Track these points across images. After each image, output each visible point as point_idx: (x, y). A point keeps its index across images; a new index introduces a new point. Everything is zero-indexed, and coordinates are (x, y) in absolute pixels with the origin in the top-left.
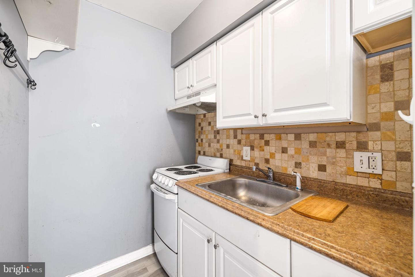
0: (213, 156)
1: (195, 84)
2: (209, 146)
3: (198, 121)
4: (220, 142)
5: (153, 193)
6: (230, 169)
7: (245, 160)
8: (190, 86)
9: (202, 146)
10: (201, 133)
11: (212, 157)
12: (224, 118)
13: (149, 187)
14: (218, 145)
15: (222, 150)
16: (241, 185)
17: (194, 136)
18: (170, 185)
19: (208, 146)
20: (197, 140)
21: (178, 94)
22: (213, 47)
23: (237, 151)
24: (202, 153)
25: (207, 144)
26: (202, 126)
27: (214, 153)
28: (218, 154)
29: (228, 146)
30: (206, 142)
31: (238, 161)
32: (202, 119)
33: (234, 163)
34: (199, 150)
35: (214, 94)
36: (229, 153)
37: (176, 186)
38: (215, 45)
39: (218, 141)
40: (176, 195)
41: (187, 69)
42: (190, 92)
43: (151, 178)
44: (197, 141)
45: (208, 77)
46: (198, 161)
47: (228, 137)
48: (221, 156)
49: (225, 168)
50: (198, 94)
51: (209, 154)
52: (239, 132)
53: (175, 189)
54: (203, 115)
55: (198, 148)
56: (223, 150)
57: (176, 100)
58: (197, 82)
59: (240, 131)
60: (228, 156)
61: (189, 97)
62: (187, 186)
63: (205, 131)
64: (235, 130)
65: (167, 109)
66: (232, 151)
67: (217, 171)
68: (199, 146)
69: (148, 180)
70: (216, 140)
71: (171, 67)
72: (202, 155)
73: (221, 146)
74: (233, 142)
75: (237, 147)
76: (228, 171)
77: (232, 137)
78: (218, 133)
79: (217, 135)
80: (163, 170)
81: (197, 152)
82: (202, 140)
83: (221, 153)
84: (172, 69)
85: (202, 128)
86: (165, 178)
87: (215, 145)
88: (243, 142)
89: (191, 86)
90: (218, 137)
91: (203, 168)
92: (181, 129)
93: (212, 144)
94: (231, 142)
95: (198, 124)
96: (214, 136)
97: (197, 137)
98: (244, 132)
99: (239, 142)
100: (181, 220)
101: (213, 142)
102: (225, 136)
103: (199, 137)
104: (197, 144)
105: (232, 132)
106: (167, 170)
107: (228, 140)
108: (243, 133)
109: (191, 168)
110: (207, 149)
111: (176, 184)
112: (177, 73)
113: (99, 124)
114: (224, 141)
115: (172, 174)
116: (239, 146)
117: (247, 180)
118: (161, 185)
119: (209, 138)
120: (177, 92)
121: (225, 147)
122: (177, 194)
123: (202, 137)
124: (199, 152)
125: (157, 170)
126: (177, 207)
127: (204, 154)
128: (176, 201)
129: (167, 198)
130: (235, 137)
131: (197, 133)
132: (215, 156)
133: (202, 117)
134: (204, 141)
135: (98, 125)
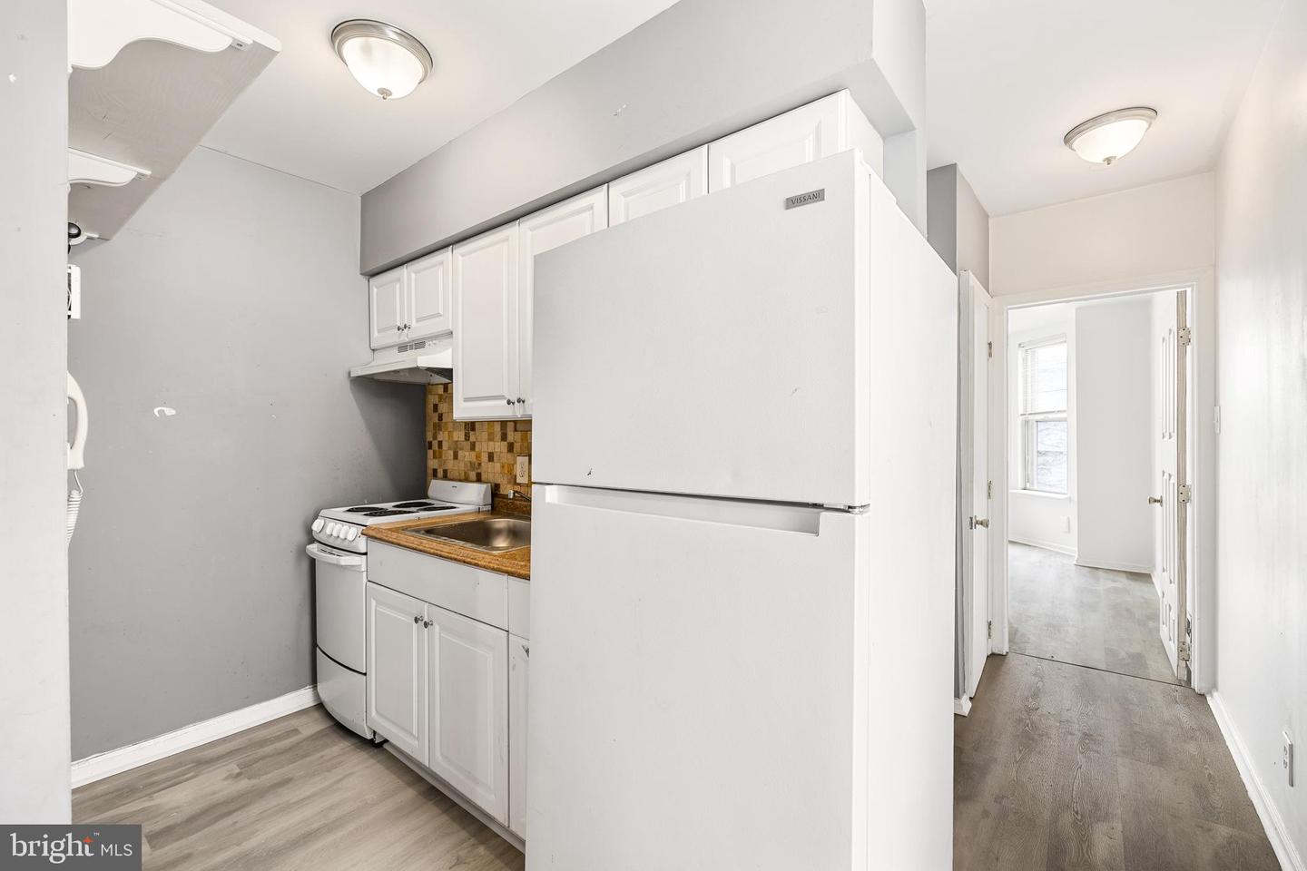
0: (463, 478)
1: (414, 324)
2: (456, 457)
3: (432, 399)
4: (477, 449)
5: (313, 562)
6: (492, 505)
7: (519, 484)
8: (402, 326)
9: (441, 457)
10: (438, 427)
11: (460, 481)
12: (466, 400)
13: (302, 552)
14: (473, 454)
15: (480, 464)
16: (499, 532)
17: (424, 433)
18: (350, 538)
19: (452, 457)
20: (430, 443)
21: (378, 339)
22: (446, 255)
23: (506, 468)
24: (440, 473)
25: (451, 452)
26: (440, 412)
27: (465, 473)
28: (473, 475)
29: (491, 457)
30: (449, 448)
31: (509, 486)
32: (440, 396)
33: (501, 493)
34: (435, 467)
35: (450, 350)
36: (493, 471)
37: (363, 539)
38: (450, 253)
39: (473, 447)
40: (365, 557)
41: (398, 286)
42: (405, 337)
43: (309, 531)
44: (430, 447)
45: (438, 315)
46: (431, 492)
47: (491, 438)
48: (479, 480)
49: (482, 503)
50: (419, 344)
51: (456, 474)
52: (510, 427)
53: (362, 545)
54: (442, 386)
55: (432, 463)
56: (483, 464)
57: (373, 350)
58: (418, 320)
59: (512, 424)
60: (491, 477)
61: (403, 348)
62: (393, 537)
63: (446, 423)
64: (504, 423)
65: (349, 373)
66: (498, 466)
67: (462, 508)
68: (435, 457)
69: (300, 536)
70: (467, 445)
71: (361, 274)
72: (440, 479)
73: (478, 457)
74: (499, 447)
75: (506, 457)
76: (489, 508)
77: (498, 436)
78: (473, 429)
79: (471, 433)
80: (340, 512)
81: (430, 472)
82: (440, 443)
83: (479, 471)
84: (364, 280)
85: (440, 417)
86: (339, 525)
87: (467, 456)
88: (517, 447)
89: (405, 327)
90: (472, 438)
91: (437, 504)
92: (389, 417)
93: (460, 453)
94: (497, 446)
95: (431, 407)
96: (465, 435)
97: (429, 438)
98: (519, 427)
99: (511, 448)
100: (373, 603)
101: (462, 449)
102: (485, 435)
103: (435, 438)
104: (430, 453)
105: (497, 428)
106: (349, 511)
107: (491, 443)
108: (518, 429)
109: (410, 507)
110: (451, 465)
111: (362, 534)
112: (375, 290)
113: (174, 408)
114: (484, 447)
115: (358, 517)
116: (509, 455)
117: (512, 521)
118: (330, 542)
119: (455, 438)
120: (375, 334)
121: (485, 457)
122: (366, 554)
123: (440, 438)
124: (435, 471)
125: (321, 513)
126: (365, 580)
127: (445, 477)
128: (364, 569)
129: (343, 563)
130: (504, 438)
131: (430, 427)
132: (467, 480)
133: (441, 390)
134: (445, 446)
135: (169, 412)
